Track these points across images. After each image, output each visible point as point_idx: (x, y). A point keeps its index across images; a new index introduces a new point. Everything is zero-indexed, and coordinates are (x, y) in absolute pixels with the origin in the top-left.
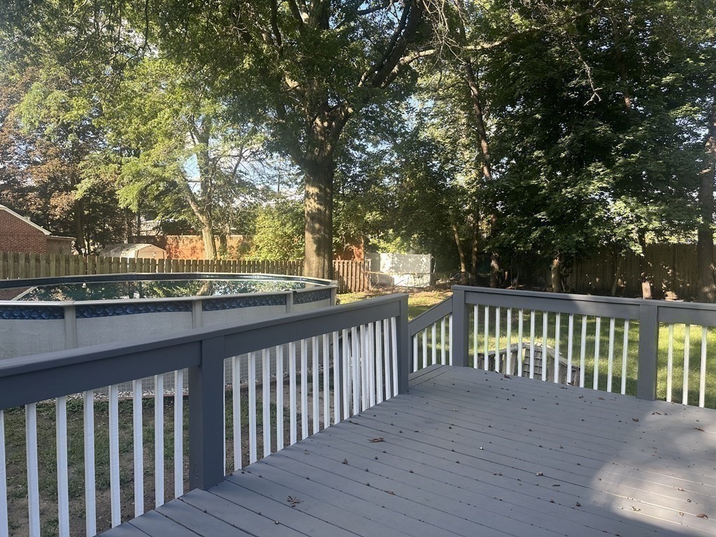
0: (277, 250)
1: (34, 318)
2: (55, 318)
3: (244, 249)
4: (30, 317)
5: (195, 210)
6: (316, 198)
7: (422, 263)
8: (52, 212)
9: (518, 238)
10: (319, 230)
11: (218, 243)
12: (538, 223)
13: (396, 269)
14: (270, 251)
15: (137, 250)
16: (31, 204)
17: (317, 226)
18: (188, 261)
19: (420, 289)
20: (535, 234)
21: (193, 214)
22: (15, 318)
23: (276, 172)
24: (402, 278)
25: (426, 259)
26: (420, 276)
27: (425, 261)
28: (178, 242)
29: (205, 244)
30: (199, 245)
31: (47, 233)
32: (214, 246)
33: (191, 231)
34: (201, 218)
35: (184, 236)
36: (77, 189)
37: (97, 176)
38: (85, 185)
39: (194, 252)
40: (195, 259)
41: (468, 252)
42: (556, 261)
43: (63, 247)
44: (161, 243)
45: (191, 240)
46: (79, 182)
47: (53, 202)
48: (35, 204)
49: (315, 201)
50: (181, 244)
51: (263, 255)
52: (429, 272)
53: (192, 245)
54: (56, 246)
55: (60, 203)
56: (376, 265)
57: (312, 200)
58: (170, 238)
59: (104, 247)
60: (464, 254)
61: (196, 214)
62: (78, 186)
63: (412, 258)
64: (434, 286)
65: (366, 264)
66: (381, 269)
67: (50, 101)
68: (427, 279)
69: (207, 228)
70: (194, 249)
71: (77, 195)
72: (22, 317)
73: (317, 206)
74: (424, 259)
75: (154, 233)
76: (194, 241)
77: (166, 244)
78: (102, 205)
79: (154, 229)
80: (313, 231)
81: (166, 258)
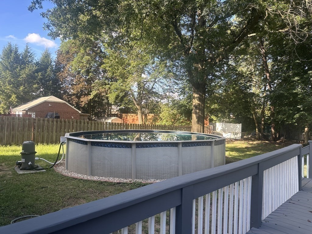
0: (170, 121)
1: (120, 147)
2: (128, 148)
3: (155, 120)
4: (119, 147)
5: (135, 104)
6: (198, 99)
7: (237, 128)
8: (81, 104)
9: (288, 118)
10: (198, 113)
11: (144, 117)
12: (299, 110)
13: (224, 130)
14: (167, 121)
15: (112, 119)
16: (74, 101)
17: (197, 111)
18: (131, 124)
19: (236, 140)
20: (297, 116)
21: (135, 105)
22: (113, 147)
23: (169, 87)
24: (227, 135)
25: (239, 126)
26: (236, 134)
27: (238, 127)
28: (127, 117)
29: (139, 118)
30: (136, 118)
31: (80, 112)
32: (142, 118)
33: (131, 112)
34: (138, 107)
35: (130, 114)
36: (91, 95)
37: (98, 90)
38: (94, 93)
39: (134, 121)
40: (134, 123)
41: (259, 123)
42: (306, 129)
43: (85, 118)
44: (121, 117)
45: (133, 116)
46: (91, 92)
47: (82, 100)
48: (75, 100)
49: (197, 100)
50: (128, 117)
51: (164, 123)
52: (241, 132)
53: (133, 118)
54: (82, 117)
55: (84, 100)
56: (214, 128)
57: (196, 100)
58: (124, 115)
59: (98, 118)
60: (257, 124)
61: (136, 105)
62: (91, 93)
63: (232, 125)
64: (242, 139)
65: (211, 128)
66: (216, 130)
67: (84, 60)
68: (239, 135)
69: (140, 111)
70: (133, 119)
71: (91, 97)
72: (116, 147)
73: (198, 102)
74: (238, 126)
75: (117, 113)
76: (134, 116)
77: (122, 117)
78: (98, 101)
79: (117, 111)
80: (196, 113)
81: (122, 123)
